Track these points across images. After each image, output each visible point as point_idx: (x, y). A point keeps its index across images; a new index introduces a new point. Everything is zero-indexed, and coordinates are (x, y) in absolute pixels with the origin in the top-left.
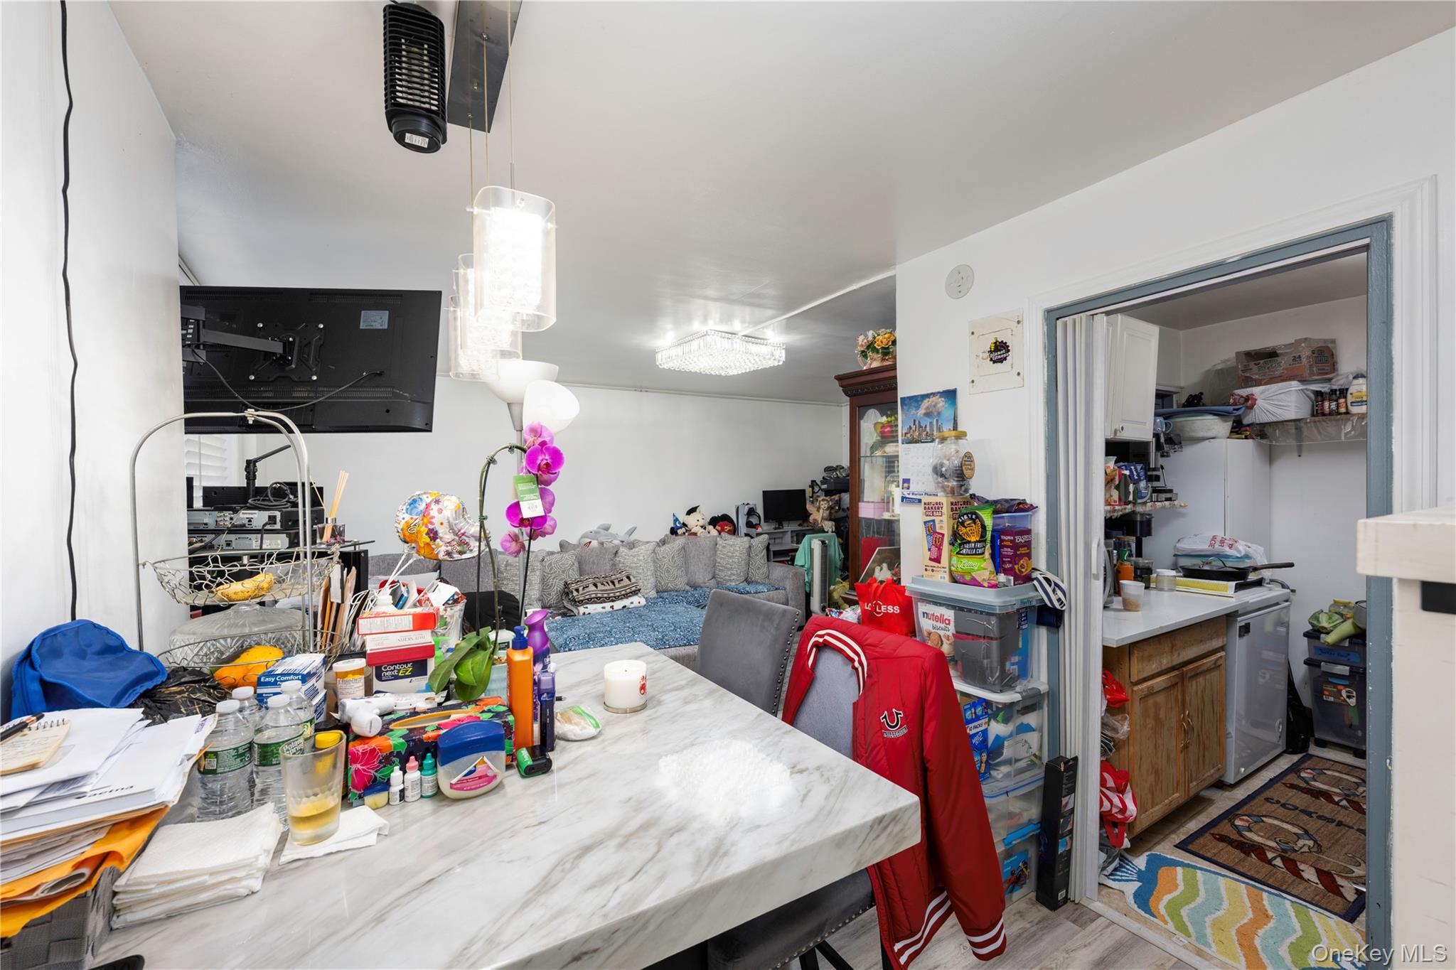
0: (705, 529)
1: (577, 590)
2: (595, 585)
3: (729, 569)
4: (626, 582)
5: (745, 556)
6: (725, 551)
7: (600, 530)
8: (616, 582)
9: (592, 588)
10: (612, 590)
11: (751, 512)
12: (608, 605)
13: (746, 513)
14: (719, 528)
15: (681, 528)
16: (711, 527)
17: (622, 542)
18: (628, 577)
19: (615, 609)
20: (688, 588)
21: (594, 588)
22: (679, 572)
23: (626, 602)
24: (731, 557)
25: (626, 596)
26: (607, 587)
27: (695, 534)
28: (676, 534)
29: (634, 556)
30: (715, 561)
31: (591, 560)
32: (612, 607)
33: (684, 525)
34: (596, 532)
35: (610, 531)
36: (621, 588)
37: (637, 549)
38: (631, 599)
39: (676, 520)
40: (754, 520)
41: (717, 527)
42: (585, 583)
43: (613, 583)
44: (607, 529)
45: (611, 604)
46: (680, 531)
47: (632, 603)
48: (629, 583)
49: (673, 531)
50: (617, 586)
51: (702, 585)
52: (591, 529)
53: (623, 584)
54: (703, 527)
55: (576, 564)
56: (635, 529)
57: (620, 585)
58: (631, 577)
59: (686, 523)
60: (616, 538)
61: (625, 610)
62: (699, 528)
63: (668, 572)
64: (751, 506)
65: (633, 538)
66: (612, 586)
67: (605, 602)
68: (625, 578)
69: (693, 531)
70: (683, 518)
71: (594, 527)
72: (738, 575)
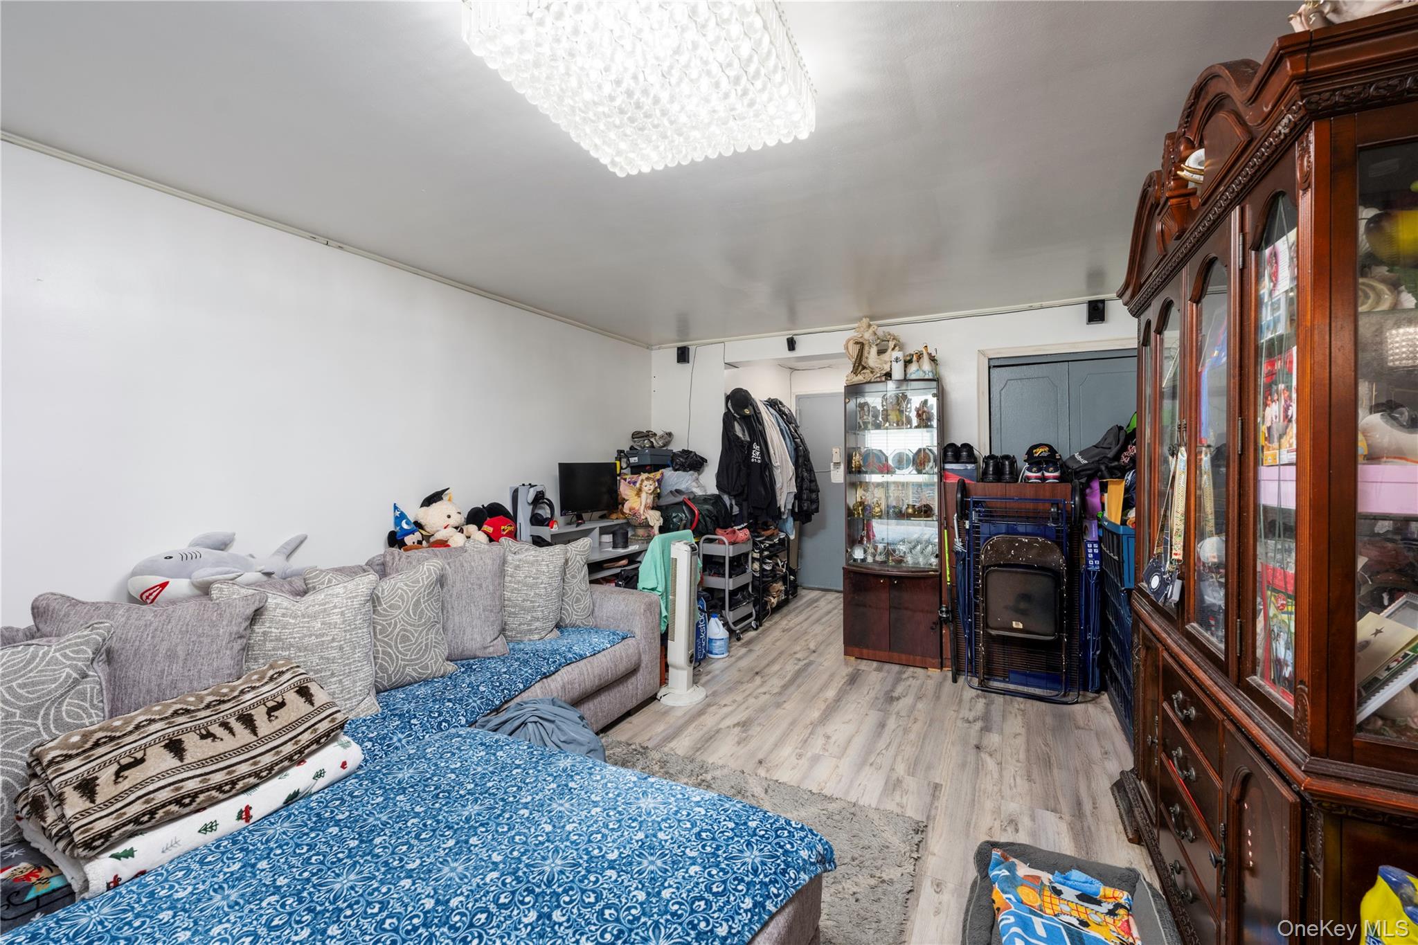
0: (462, 531)
1: (87, 788)
2: (175, 747)
3: (529, 610)
4: (296, 707)
5: (556, 582)
6: (521, 575)
7: (203, 550)
8: (259, 715)
9: (160, 760)
10: (247, 747)
11: (539, 499)
12: (225, 815)
13: (530, 500)
14: (490, 530)
15: (412, 532)
16: (472, 528)
17: (269, 574)
18: (304, 692)
19: (256, 814)
20: (451, 667)
21: (170, 761)
22: (432, 636)
23: (298, 778)
24: (531, 587)
25: (298, 758)
26: (227, 743)
27: (443, 544)
28: (402, 544)
29: (314, 617)
30: (503, 599)
31: (163, 649)
32: (245, 814)
33: (418, 525)
34: (184, 557)
35: (234, 550)
36: (278, 733)
37: (320, 597)
38: (314, 763)
39: (400, 517)
40: (545, 512)
41: (485, 527)
42: (130, 745)
43: (247, 721)
44: (223, 545)
45: (240, 802)
46: (409, 540)
47: (319, 775)
48: (306, 708)
49: (395, 540)
50: (264, 727)
51: (479, 654)
52: (167, 551)
53: (284, 717)
54: (459, 529)
55: (99, 672)
56: (302, 541)
57: (277, 725)
58: (314, 688)
59: (422, 521)
60: (248, 568)
61: (294, 808)
62: (451, 530)
63: (405, 639)
64: (539, 488)
65: (299, 562)
66: (244, 735)
67: (214, 802)
68: (292, 697)
69: (438, 536)
70: (414, 512)
71: (179, 543)
72: (545, 618)
